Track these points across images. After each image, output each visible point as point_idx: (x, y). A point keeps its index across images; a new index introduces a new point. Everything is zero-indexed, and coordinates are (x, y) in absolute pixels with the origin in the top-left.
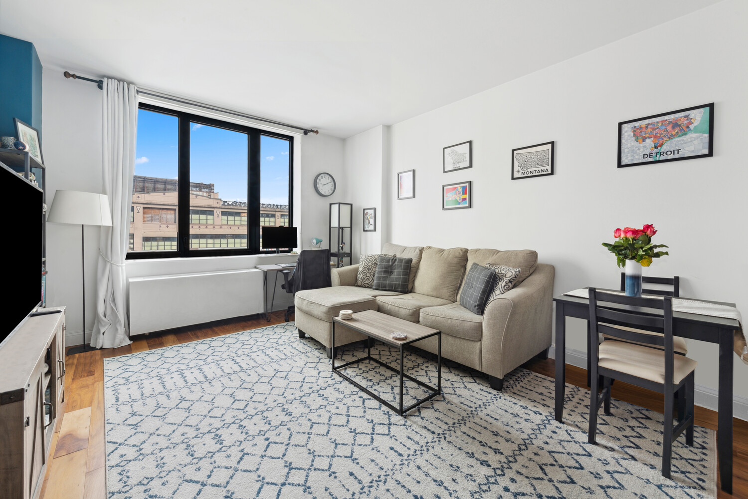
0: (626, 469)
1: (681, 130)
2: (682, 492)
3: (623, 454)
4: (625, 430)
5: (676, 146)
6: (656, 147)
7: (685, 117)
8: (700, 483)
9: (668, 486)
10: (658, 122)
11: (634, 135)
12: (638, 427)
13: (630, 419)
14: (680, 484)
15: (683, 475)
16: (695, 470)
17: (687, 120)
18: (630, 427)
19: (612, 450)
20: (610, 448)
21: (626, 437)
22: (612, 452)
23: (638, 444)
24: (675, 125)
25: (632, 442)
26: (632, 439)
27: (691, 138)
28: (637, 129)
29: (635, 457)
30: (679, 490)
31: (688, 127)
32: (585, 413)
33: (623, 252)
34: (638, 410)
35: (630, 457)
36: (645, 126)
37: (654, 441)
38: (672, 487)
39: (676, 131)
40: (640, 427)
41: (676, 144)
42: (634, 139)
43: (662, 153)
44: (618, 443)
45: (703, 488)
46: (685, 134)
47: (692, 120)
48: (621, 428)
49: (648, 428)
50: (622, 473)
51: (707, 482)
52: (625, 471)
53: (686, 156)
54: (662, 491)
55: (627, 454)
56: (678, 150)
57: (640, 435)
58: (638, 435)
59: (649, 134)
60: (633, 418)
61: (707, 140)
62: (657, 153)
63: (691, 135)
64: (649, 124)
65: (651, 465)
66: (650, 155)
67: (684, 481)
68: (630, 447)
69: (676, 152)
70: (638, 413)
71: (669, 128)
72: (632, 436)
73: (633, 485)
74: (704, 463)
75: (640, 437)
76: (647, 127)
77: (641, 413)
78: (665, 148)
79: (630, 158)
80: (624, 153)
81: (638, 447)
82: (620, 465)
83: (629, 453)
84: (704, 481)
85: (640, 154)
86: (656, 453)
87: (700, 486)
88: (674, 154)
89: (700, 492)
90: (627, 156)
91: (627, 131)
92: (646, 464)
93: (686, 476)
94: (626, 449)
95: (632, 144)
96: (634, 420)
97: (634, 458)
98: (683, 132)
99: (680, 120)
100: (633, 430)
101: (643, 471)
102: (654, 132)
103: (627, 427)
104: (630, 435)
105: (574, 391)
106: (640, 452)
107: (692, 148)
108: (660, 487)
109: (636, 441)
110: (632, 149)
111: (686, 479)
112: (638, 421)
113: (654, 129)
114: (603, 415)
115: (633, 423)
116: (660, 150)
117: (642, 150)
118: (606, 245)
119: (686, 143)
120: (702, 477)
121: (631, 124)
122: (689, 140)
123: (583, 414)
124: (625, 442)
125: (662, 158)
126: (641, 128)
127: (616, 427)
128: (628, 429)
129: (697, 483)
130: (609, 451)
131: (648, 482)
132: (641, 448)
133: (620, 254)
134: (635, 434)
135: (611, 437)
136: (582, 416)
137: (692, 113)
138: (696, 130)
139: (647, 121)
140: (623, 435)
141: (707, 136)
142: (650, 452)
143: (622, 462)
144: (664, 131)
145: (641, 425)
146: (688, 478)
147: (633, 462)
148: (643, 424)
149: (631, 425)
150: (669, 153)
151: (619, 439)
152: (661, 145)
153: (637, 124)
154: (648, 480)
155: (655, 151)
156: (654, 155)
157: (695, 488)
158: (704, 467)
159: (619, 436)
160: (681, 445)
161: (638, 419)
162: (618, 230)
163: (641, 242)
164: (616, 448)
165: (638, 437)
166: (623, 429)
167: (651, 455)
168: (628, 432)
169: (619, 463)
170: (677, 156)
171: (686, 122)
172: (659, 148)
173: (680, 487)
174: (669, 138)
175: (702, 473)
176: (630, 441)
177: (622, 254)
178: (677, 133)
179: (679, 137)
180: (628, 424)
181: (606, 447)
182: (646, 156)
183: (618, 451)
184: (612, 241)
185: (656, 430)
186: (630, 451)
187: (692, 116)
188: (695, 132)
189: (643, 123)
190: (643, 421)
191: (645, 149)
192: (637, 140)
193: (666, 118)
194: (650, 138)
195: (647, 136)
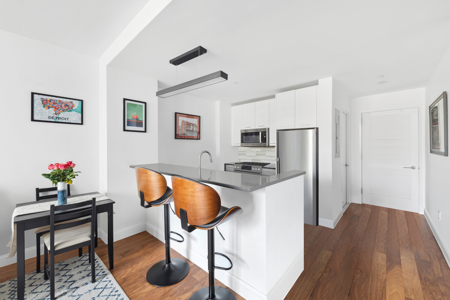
0: (78, 295)
1: (69, 108)
2: (102, 282)
3: (72, 290)
4: (63, 279)
5: (67, 116)
6: (56, 114)
7: (71, 102)
8: (104, 273)
9: (97, 285)
10: (56, 100)
11: (43, 103)
12: (66, 273)
13: (60, 272)
14: (100, 280)
15: (98, 276)
16: (99, 271)
17: (72, 104)
18: (63, 276)
19: (65, 293)
20: (64, 293)
21: (66, 282)
22: (67, 294)
23: (73, 280)
24: (66, 105)
25: (70, 282)
26: (69, 280)
27: (74, 114)
28: (45, 100)
29: (77, 286)
30: (101, 283)
31: (72, 108)
32: (34, 290)
33: (56, 178)
34: (59, 265)
35: (76, 288)
36: (49, 100)
37: (78, 273)
38: (98, 284)
39: (67, 108)
40: (67, 272)
41: (66, 115)
42: (42, 105)
43: (59, 118)
44: (65, 288)
45: (106, 275)
46: (71, 111)
47: (74, 105)
48: (60, 280)
49: (71, 269)
50: (78, 298)
51: (106, 271)
52: (78, 297)
53: (71, 122)
54: (97, 289)
55: (73, 288)
56: (68, 118)
57: (71, 275)
58: (70, 276)
59: (52, 106)
60: (61, 270)
61: (80, 117)
62: (56, 117)
63: (73, 113)
64: (52, 100)
65: (86, 283)
66: (53, 118)
67: (100, 278)
68: (71, 284)
69: (67, 119)
70: (61, 266)
71: (63, 106)
72: (68, 279)
73: (87, 298)
74: (100, 265)
75: (71, 276)
76: (50, 101)
77: (62, 265)
78: (61, 115)
79: (40, 117)
80: (36, 113)
81: (74, 281)
82: (75, 296)
83: (73, 287)
84: (104, 272)
85: (47, 116)
86: (83, 277)
87: (105, 275)
88: (66, 120)
89: (106, 277)
90: (38, 115)
91: (37, 99)
92: (84, 285)
93: (99, 276)
94: (71, 287)
95: (41, 108)
96: (62, 271)
97: (77, 288)
98: (70, 110)
99: (68, 103)
100: (66, 276)
101: (85, 289)
102: (55, 105)
103: (62, 277)
104: (67, 279)
105: (13, 284)
106: (77, 283)
107: (74, 119)
108: (95, 289)
109: (71, 279)
110: (41, 111)
111: (100, 276)
112: (65, 270)
113: (54, 103)
114: (45, 282)
115: (63, 273)
116: (58, 116)
117: (47, 114)
118: (44, 175)
119: (71, 116)
120: (103, 271)
121: (40, 95)
122: (73, 115)
123: (33, 292)
124: (67, 285)
125: (59, 121)
126: (46, 100)
127: (57, 282)
128: (63, 277)
129: (104, 275)
130: (65, 295)
131: (90, 291)
132: (76, 281)
133: (54, 180)
134: (68, 277)
135: (59, 288)
136: (33, 293)
137: (74, 102)
138: (76, 110)
139: (50, 98)
140: (64, 282)
141: (80, 115)
142: (81, 279)
143: (74, 294)
144: (60, 107)
145: (67, 271)
146: (100, 275)
147: (78, 289)
148: (67, 270)
149: (63, 274)
150: (63, 119)
151: (64, 286)
152: (59, 114)
153: (45, 97)
154: (90, 290)
155: (56, 116)
156: (55, 118)
157: (104, 277)
158: (101, 267)
159: (63, 284)
160: (88, 266)
161: (64, 269)
162: (52, 165)
163: (69, 171)
164: (66, 291)
165: (71, 277)
166: (61, 279)
167: (82, 279)
168: (65, 279)
169: (73, 296)
170: (67, 121)
171: (71, 105)
172: (58, 115)
173: (101, 281)
174: (63, 111)
175: (102, 269)
176: (69, 282)
177: (56, 179)
178: (67, 109)
179: (68, 111)
180: (62, 275)
181: (62, 295)
182: (50, 118)
183: (68, 292)
184: (49, 172)
185: (75, 267)
186: (73, 286)
187: (74, 103)
188: (75, 112)
189: (49, 98)
190: (66, 268)
191: (49, 113)
192: (44, 106)
193: (61, 99)
194: (52, 108)
195: (50, 106)
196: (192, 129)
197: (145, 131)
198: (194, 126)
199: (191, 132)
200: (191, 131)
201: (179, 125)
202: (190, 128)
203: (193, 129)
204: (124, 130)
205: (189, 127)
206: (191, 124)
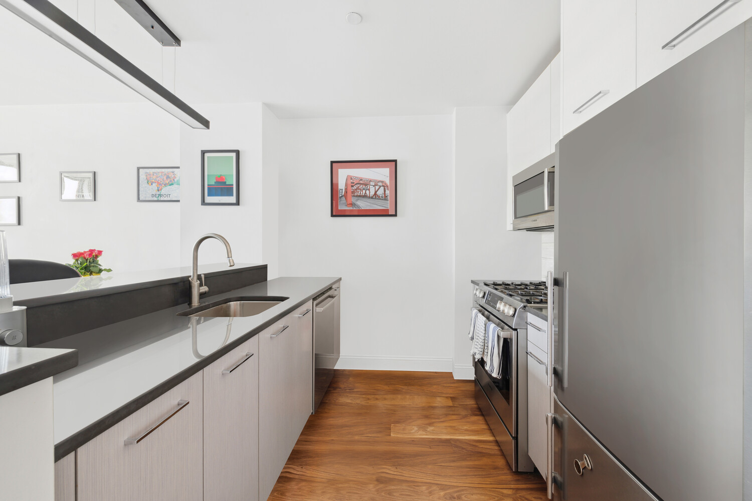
1: (170, 181)
5: (168, 192)
6: (158, 190)
10: (159, 173)
11: (147, 179)
17: (173, 174)
24: (168, 177)
27: (175, 187)
28: (148, 174)
31: (174, 180)
36: (152, 173)
39: (168, 181)
41: (168, 190)
42: (146, 182)
43: (161, 195)
47: (176, 176)
53: (172, 199)
56: (169, 195)
62: (159, 195)
64: (154, 173)
66: (155, 196)
71: (165, 178)
76: (153, 175)
78: (163, 192)
79: (144, 195)
80: (141, 191)
85: (150, 194)
88: (167, 197)
90: (143, 193)
91: (142, 175)
95: (146, 186)
98: (172, 183)
99: (170, 174)
102: (157, 180)
107: (176, 195)
110: (145, 189)
113: (157, 177)
116: (160, 192)
117: (151, 191)
119: (173, 191)
121: (145, 169)
122: (175, 189)
125: (162, 199)
126: (150, 174)
138: (177, 183)
139: (154, 170)
144: (162, 180)
150: (165, 196)
152: (161, 190)
153: (148, 171)
155: (158, 193)
156: (157, 196)
170: (169, 199)
171: (173, 176)
174: (165, 185)
178: (169, 183)
179: (170, 186)
182: (153, 196)
187: (176, 172)
189: (152, 171)
191: (153, 190)
192: (148, 183)
193: (163, 170)
194: (155, 183)
195: (153, 181)
196: (372, 193)
197: (238, 203)
198: (380, 186)
199: (371, 200)
200: (372, 198)
201: (339, 188)
202: (368, 192)
203: (376, 192)
204: (203, 203)
205: (364, 189)
206: (370, 181)
